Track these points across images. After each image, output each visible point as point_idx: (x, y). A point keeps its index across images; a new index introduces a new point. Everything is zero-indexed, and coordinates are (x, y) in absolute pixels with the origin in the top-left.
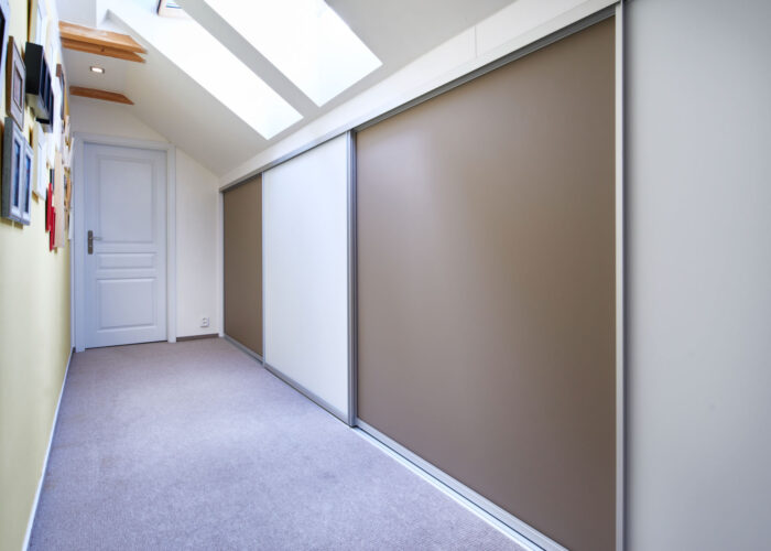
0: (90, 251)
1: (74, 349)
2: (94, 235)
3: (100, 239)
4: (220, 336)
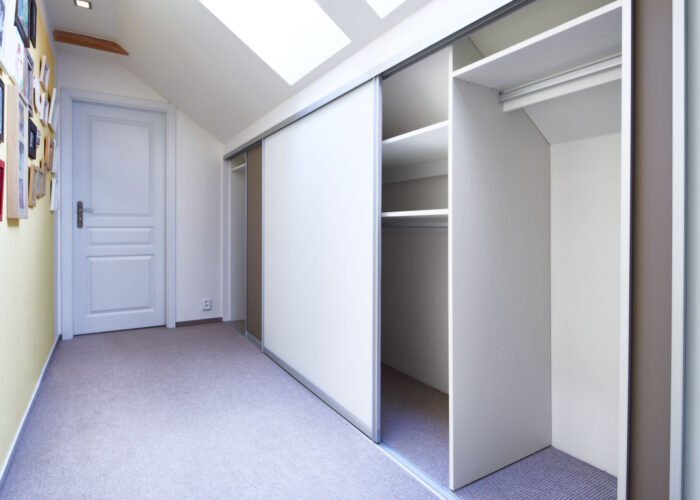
0: (80, 224)
1: (61, 337)
2: (84, 206)
3: (91, 211)
4: (224, 320)
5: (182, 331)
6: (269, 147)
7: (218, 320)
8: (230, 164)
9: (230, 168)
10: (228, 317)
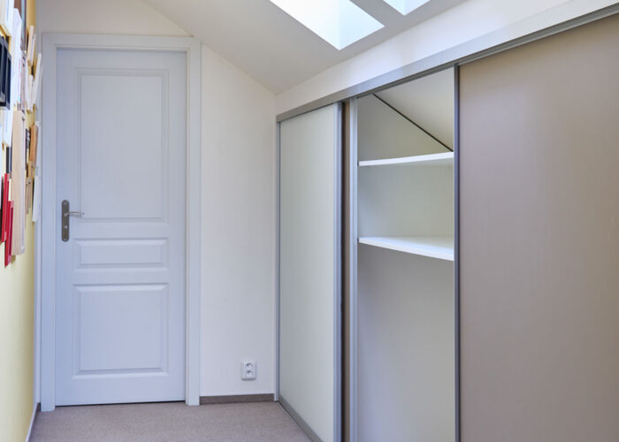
0: (65, 236)
1: (39, 405)
2: (71, 209)
3: (80, 215)
4: (275, 399)
5: (208, 411)
7: (268, 398)
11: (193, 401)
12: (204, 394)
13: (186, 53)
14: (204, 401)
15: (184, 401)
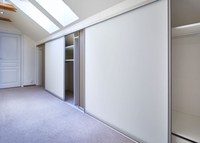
4: (36, 85)
5: (25, 87)
6: (46, 45)
7: (35, 85)
8: (38, 47)
9: (38, 48)
10: (37, 84)
11: (22, 86)
12: (25, 85)
13: (21, 35)
14: (24, 86)
15: (21, 87)
